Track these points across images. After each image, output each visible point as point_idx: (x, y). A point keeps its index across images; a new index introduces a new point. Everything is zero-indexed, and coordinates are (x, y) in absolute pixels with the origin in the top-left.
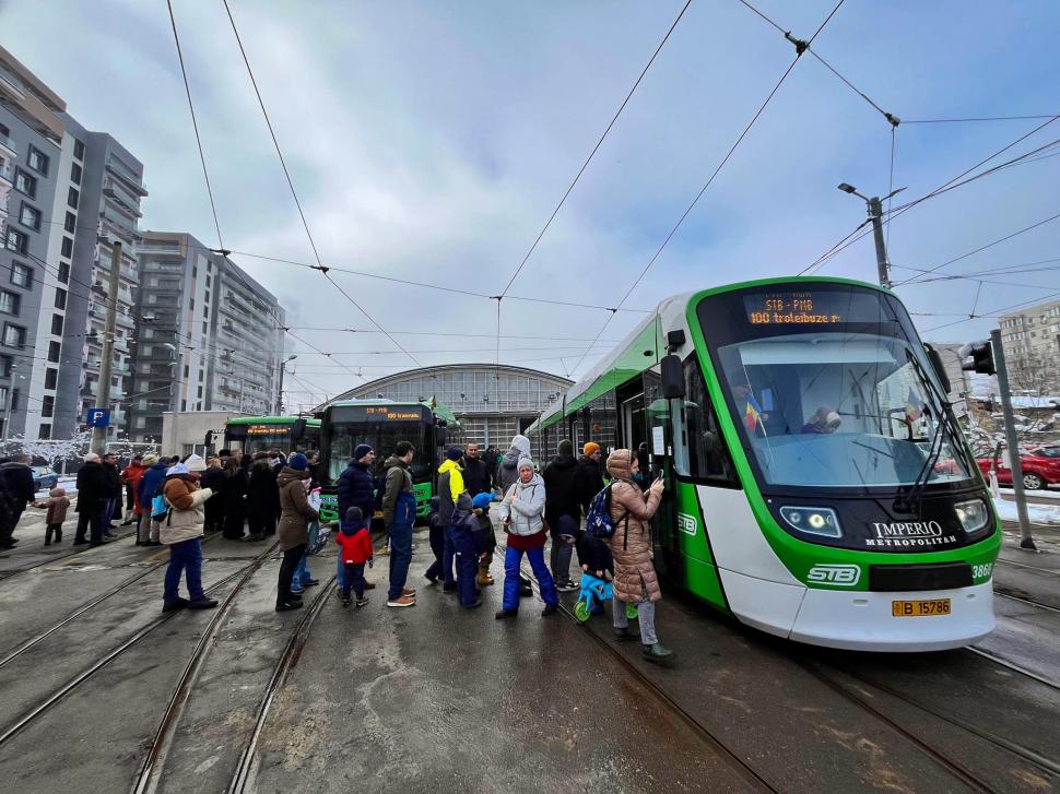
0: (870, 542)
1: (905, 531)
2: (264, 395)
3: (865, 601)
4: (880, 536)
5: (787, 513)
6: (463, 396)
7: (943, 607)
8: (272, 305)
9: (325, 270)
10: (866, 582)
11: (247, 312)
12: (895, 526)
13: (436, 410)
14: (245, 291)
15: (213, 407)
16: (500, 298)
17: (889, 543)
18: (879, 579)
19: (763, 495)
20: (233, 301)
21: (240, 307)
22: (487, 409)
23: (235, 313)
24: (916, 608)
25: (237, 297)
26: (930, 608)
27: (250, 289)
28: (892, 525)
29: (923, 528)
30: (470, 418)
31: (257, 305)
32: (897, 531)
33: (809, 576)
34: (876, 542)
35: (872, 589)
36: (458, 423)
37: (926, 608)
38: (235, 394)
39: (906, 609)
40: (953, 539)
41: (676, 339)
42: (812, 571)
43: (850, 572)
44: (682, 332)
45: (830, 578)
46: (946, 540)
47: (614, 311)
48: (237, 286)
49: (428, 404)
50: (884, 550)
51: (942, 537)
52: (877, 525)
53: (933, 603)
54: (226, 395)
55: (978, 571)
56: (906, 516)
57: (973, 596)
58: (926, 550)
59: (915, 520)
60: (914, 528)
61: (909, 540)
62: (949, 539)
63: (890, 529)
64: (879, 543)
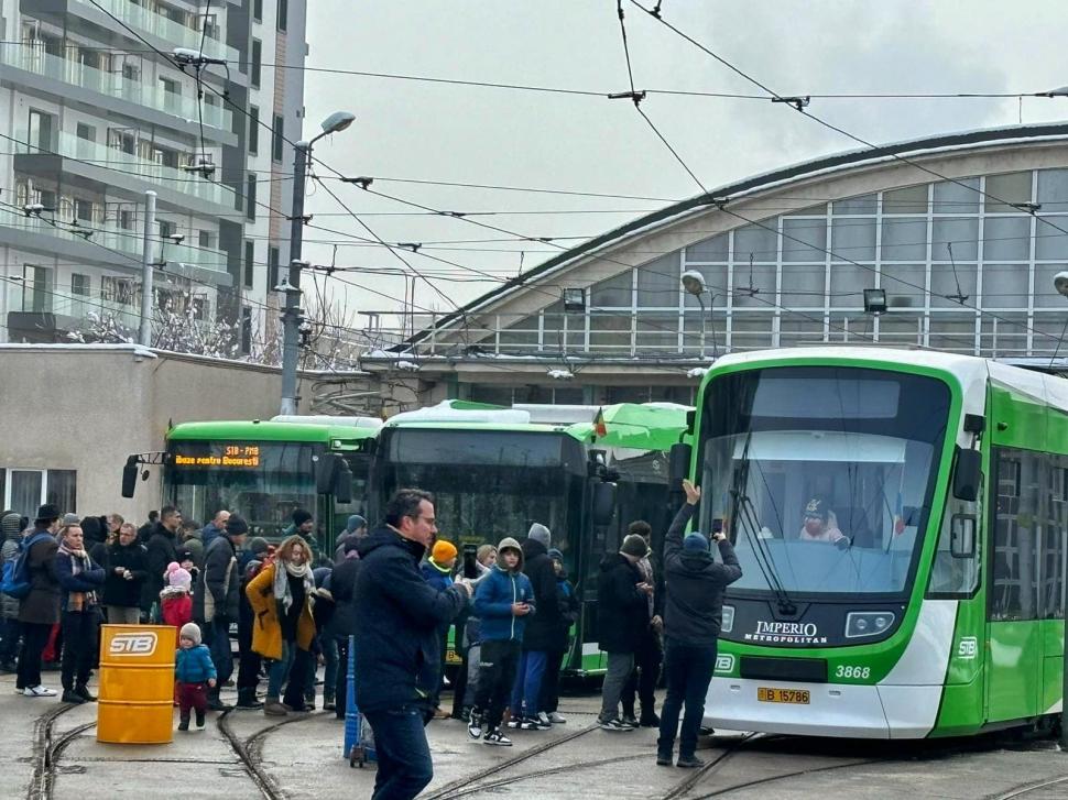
0: (748, 637)
1: (780, 630)
3: (739, 687)
4: (758, 632)
7: (803, 698)
10: (739, 670)
12: (774, 626)
24: (777, 695)
26: (790, 697)
28: (772, 624)
29: (799, 629)
32: (774, 629)
34: (753, 637)
35: (744, 676)
37: (786, 697)
39: (768, 696)
40: (824, 640)
43: (729, 662)
50: (758, 643)
52: (760, 622)
53: (792, 692)
55: (844, 671)
56: (787, 617)
57: (838, 693)
58: (792, 646)
59: (795, 622)
60: (790, 628)
61: (780, 637)
62: (819, 640)
63: (769, 627)
64: (756, 637)
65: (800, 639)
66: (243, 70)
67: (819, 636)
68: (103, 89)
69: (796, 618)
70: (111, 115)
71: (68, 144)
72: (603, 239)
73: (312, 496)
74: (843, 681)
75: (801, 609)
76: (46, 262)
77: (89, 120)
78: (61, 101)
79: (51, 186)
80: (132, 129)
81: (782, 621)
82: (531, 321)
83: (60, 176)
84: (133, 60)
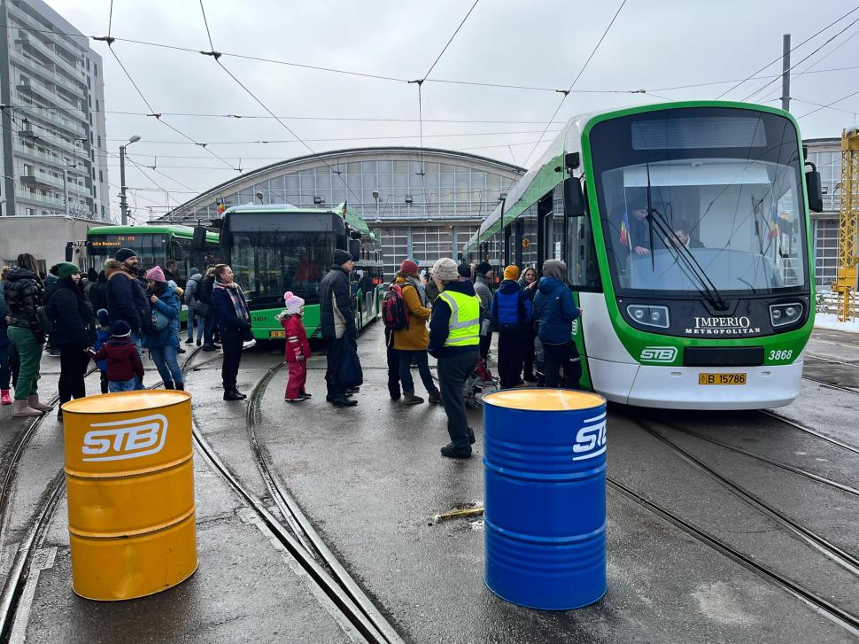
0: (689, 331)
1: (718, 324)
2: (85, 191)
3: (680, 373)
4: (698, 327)
5: (633, 310)
6: (375, 195)
7: (740, 379)
8: (82, 49)
9: (217, 55)
10: (681, 360)
11: (48, 62)
12: (712, 320)
13: (348, 219)
14: (41, 27)
15: (17, 208)
16: (420, 82)
17: (703, 331)
18: (691, 358)
19: (616, 297)
20: (27, 46)
21: (38, 54)
22: (411, 215)
23: (32, 65)
24: (717, 379)
25: (32, 39)
26: (729, 379)
27: (50, 26)
28: (709, 319)
29: (734, 322)
30: (387, 227)
31: (61, 51)
32: (712, 323)
33: (642, 356)
34: (693, 331)
35: (686, 364)
36: (372, 235)
37: (724, 379)
38: (45, 189)
39: (710, 380)
40: (758, 330)
41: (572, 161)
42: (644, 352)
43: (671, 353)
44: (578, 153)
45: (656, 357)
46: (751, 331)
47: (566, 93)
48: (29, 20)
49: (338, 211)
50: (699, 336)
51: (748, 328)
52: (697, 319)
53: (732, 376)
54: (32, 191)
55: (775, 355)
56: (723, 313)
57: (769, 373)
58: (731, 337)
59: (729, 316)
60: (726, 322)
61: (719, 330)
62: (754, 330)
63: (707, 321)
64: (696, 331)
65: (737, 330)
66: (89, 156)
67: (753, 326)
68: (47, 159)
69: (730, 312)
70: (50, 166)
71: (37, 174)
72: (228, 183)
73: (163, 259)
74: (775, 363)
75: (733, 304)
76: (34, 208)
77: (43, 168)
78: (34, 162)
79: (33, 186)
80: (56, 170)
81: (718, 317)
82: (205, 209)
83: (35, 182)
84: (55, 152)
